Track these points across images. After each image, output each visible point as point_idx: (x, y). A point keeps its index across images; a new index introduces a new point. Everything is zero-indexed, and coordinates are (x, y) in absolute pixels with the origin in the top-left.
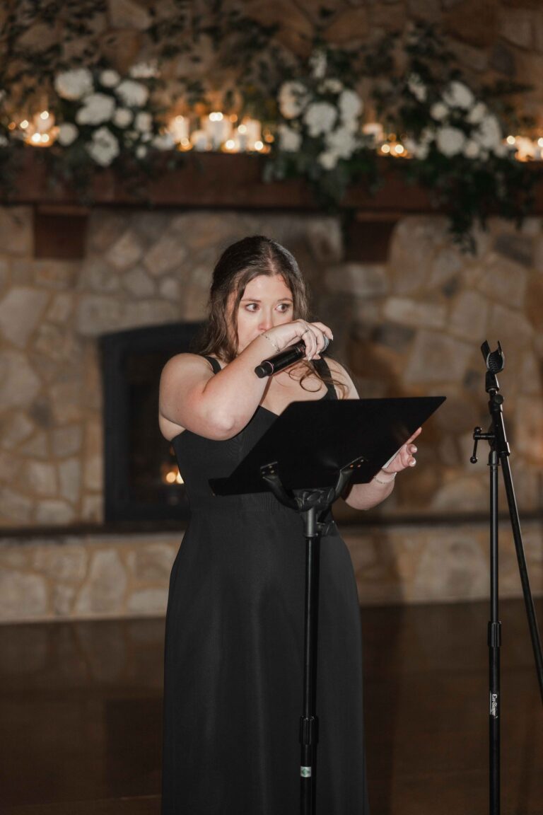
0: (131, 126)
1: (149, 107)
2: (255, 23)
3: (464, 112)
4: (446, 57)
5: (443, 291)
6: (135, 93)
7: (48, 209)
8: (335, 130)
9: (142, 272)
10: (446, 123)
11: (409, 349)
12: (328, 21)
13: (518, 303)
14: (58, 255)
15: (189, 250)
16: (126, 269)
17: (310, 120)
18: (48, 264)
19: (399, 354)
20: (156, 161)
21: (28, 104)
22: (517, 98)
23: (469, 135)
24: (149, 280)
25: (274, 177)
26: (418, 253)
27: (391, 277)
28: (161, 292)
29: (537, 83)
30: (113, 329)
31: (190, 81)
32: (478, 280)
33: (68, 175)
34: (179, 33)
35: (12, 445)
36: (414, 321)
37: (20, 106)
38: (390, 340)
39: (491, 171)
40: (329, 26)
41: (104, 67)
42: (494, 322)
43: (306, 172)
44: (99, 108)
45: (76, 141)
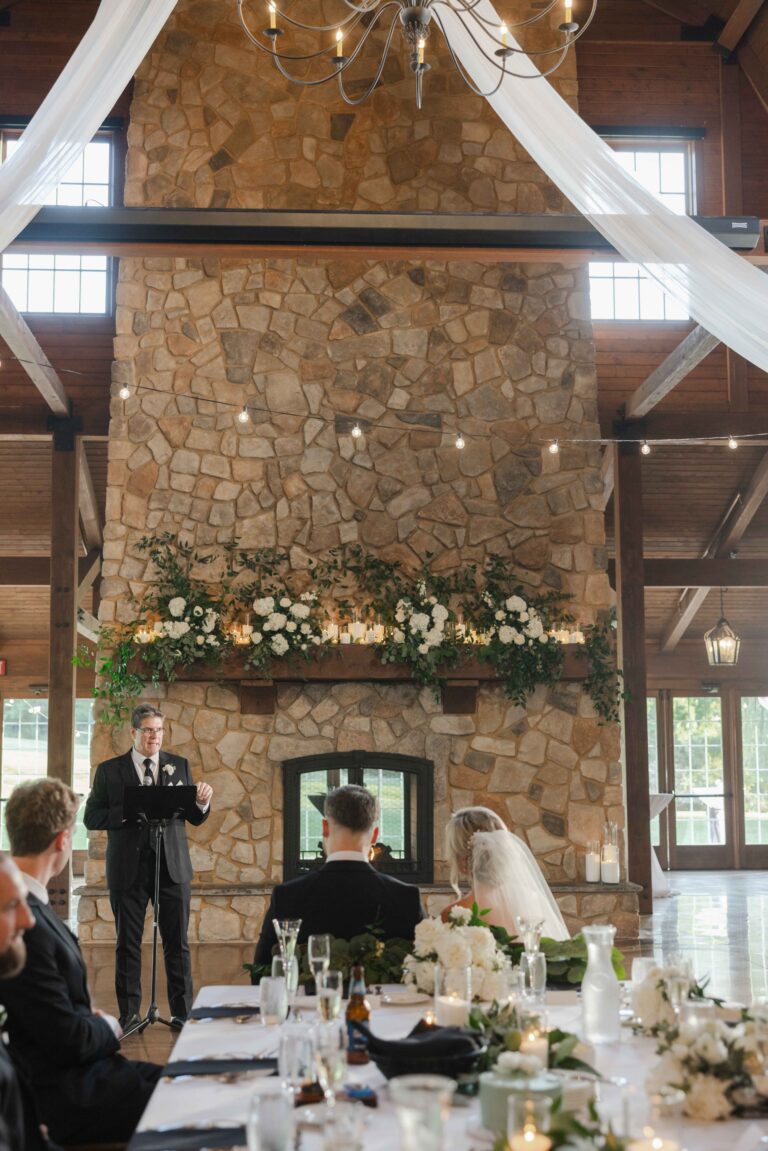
0: (298, 631)
1: (308, 620)
2: (382, 562)
3: (517, 614)
5: (513, 731)
6: (301, 611)
7: (249, 684)
8: (429, 629)
9: (309, 721)
10: (504, 623)
11: (491, 770)
12: (431, 559)
13: (567, 739)
14: (257, 713)
15: (342, 707)
16: (301, 719)
17: (411, 623)
18: (250, 717)
19: (483, 773)
20: (314, 652)
21: (238, 619)
22: (563, 603)
23: (519, 630)
24: (314, 726)
25: (388, 660)
26: (496, 706)
27: (477, 722)
28: (323, 734)
29: (577, 592)
30: (291, 757)
31: (341, 600)
32: (538, 723)
33: (256, 663)
34: (334, 571)
35: (226, 831)
36: (493, 751)
37: (233, 620)
38: (477, 763)
39: (533, 653)
40: (432, 562)
41: (283, 595)
42: (550, 751)
43: (409, 656)
44: (277, 621)
45: (263, 641)
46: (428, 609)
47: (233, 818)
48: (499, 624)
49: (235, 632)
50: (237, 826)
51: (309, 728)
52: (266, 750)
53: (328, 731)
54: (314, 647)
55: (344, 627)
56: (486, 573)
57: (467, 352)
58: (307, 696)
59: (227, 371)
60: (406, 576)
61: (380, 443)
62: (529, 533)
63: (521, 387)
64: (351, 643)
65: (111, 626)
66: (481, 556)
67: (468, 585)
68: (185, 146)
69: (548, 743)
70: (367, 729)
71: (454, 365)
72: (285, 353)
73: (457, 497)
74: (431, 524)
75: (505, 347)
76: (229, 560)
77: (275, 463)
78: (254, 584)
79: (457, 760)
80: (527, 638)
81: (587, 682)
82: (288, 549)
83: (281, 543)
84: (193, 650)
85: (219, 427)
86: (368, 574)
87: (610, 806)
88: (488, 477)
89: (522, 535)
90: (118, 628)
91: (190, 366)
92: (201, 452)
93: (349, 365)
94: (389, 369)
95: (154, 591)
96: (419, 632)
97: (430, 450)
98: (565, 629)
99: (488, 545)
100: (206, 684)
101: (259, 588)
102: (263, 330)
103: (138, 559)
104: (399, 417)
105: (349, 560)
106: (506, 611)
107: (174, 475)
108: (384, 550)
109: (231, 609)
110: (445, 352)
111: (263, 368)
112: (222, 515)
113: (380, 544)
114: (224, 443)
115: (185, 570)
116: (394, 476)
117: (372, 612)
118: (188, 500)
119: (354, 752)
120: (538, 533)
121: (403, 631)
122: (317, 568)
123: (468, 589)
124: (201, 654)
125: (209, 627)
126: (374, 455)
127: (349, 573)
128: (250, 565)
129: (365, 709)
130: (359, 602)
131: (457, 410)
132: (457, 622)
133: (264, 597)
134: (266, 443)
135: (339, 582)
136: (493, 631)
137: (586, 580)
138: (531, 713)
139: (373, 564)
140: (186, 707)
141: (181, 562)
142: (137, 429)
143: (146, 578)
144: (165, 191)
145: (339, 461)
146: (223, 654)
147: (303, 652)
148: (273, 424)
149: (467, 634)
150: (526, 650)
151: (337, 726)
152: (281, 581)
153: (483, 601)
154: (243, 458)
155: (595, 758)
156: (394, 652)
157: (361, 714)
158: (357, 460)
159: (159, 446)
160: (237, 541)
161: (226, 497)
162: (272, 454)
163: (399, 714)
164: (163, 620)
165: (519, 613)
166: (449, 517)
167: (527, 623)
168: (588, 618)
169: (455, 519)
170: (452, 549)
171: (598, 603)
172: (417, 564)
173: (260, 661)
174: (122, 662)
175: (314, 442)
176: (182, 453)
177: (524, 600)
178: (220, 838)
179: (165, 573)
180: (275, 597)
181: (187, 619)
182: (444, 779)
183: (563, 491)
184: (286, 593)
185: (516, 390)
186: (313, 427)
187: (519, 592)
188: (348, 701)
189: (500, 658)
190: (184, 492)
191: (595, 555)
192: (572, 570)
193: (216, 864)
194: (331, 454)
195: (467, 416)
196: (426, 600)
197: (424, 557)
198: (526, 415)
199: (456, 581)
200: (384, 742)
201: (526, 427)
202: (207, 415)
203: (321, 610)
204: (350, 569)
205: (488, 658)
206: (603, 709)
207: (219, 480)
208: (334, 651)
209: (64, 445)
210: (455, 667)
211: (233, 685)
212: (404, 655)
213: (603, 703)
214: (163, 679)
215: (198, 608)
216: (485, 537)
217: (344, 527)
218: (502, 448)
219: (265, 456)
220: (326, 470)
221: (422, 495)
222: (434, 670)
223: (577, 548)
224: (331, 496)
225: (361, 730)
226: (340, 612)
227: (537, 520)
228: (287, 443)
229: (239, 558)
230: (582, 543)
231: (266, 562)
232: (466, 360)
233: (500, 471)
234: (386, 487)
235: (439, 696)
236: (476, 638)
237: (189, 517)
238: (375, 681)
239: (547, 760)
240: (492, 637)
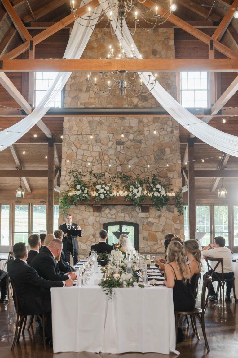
0: (106, 193)
1: (109, 190)
3: (159, 189)
4: (157, 180)
5: (158, 217)
6: (107, 188)
7: (95, 205)
8: (137, 193)
9: (110, 214)
11: (153, 226)
13: (171, 219)
14: (97, 212)
15: (117, 211)
16: (107, 214)
17: (133, 191)
18: (95, 213)
19: (151, 227)
20: (110, 198)
21: (93, 190)
23: (159, 193)
25: (128, 200)
26: (154, 211)
27: (149, 214)
29: (174, 183)
30: (105, 223)
31: (117, 185)
32: (164, 215)
33: (97, 201)
34: (115, 178)
35: (90, 240)
36: (153, 222)
37: (91, 190)
38: (149, 224)
40: (139, 176)
42: (167, 222)
43: (132, 199)
44: (102, 191)
45: (98, 195)
46: (137, 188)
47: (92, 237)
48: (154, 191)
49: (92, 193)
50: (92, 239)
51: (109, 216)
52: (99, 221)
53: (114, 216)
54: (111, 197)
55: (118, 192)
56: (152, 179)
57: (147, 125)
58: (109, 208)
59: (90, 131)
60: (133, 179)
61: (126, 147)
62: (162, 169)
63: (161, 133)
64: (119, 196)
65: (63, 192)
66: (151, 174)
67: (147, 182)
68: (80, 76)
69: (166, 220)
70: (123, 216)
71: (145, 128)
72: (104, 126)
73: (145, 160)
74: (139, 167)
75: (157, 124)
76: (91, 176)
77: (102, 152)
78: (96, 182)
79: (144, 224)
80: (161, 195)
81: (176, 205)
82: (105, 173)
83: (103, 172)
84: (82, 197)
85: (88, 144)
86: (123, 179)
87: (182, 235)
88: (153, 155)
90: (64, 192)
91: (81, 129)
92: (84, 150)
93: (119, 128)
94: (129, 129)
95: (73, 183)
96: (135, 193)
97: (139, 149)
98: (170, 192)
99: (152, 172)
100: (85, 205)
101: (97, 182)
102: (99, 120)
103: (69, 176)
104: (131, 141)
105: (119, 176)
106: (156, 188)
107: (78, 156)
108: (128, 173)
109: (91, 187)
110: (142, 125)
111: (99, 129)
113: (126, 172)
114: (89, 148)
115: (80, 178)
116: (130, 155)
117: (124, 188)
118: (81, 161)
119: (120, 222)
120: (164, 169)
121: (131, 193)
122: (111, 178)
123: (147, 183)
124: (84, 198)
125: (86, 192)
126: (125, 150)
127: (119, 179)
128: (96, 177)
129: (123, 211)
130: (121, 186)
131: (145, 139)
132: (144, 190)
133: (99, 185)
134: (99, 148)
135: (116, 181)
136: (153, 193)
137: (176, 180)
138: (162, 212)
139: (125, 177)
140: (80, 211)
141: (79, 176)
142: (69, 144)
143: (71, 180)
144: (75, 87)
145: (117, 152)
146: (89, 198)
147: (108, 198)
148: (101, 143)
149: (147, 194)
150: (161, 198)
151: (116, 215)
152: (103, 181)
153: (151, 186)
154: (94, 151)
155: (178, 223)
156: (129, 198)
157: (122, 212)
158: (121, 152)
159: (74, 148)
160: (92, 171)
161: (90, 161)
162: (101, 150)
163: (131, 213)
164: (75, 190)
166: (143, 165)
167: (161, 191)
168: (176, 190)
170: (144, 173)
171: (179, 186)
172: (135, 177)
174: (66, 200)
175: (111, 147)
176: (79, 150)
177: (161, 185)
178: (88, 242)
179: (75, 179)
180: (101, 185)
181: (81, 190)
182: (142, 228)
183: (171, 159)
184: (104, 184)
186: (111, 143)
187: (160, 183)
188: (119, 209)
189: (154, 200)
190: (80, 159)
191: (178, 174)
192: (173, 178)
193: (88, 248)
194: (115, 150)
195: (148, 141)
196: (137, 186)
197: (137, 175)
198: (162, 140)
199: (144, 181)
200: (127, 219)
201: (162, 143)
202: (85, 141)
203: (112, 188)
204: (119, 178)
205: (152, 199)
206: (180, 211)
207: (88, 156)
208: (115, 198)
209: (51, 145)
210: (144, 202)
211: (92, 205)
212: (131, 199)
214: (75, 204)
215: (83, 188)
216: (152, 170)
217: (118, 168)
218: (156, 148)
219: (99, 151)
220: (114, 154)
221: (137, 160)
222: (139, 202)
223: (174, 173)
224: (115, 160)
225: (122, 216)
226: (117, 188)
227: (164, 166)
228: (104, 147)
229: (93, 175)
230: (175, 171)
231: (99, 176)
232: (147, 127)
233: (155, 154)
234: (128, 158)
235: (140, 208)
236: (149, 195)
237: (81, 165)
238: (125, 205)
239: (166, 224)
240: (153, 195)
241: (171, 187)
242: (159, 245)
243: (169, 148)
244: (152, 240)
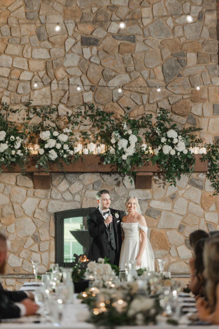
0: (62, 148)
1: (67, 142)
2: (104, 112)
3: (172, 139)
4: (169, 121)
5: (171, 198)
6: (64, 138)
7: (37, 174)
8: (127, 147)
9: (68, 193)
10: (165, 144)
11: (160, 217)
12: (129, 111)
13: (198, 202)
14: (42, 188)
15: (84, 185)
16: (64, 192)
17: (118, 144)
18: (38, 190)
19: (155, 219)
20: (70, 159)
21: (32, 141)
22: (197, 133)
23: (173, 147)
24: (71, 195)
25: (107, 163)
26: (162, 185)
27: (153, 193)
28: (75, 199)
29: (205, 127)
30: (58, 210)
31: (83, 131)
32: (183, 194)
33: (41, 164)
34: (80, 117)
35: (27, 247)
36: (160, 208)
37: (30, 142)
38: (152, 214)
39: (180, 159)
40: (130, 112)
41: (55, 130)
42: (190, 208)
43: (117, 161)
44: (52, 143)
45: (45, 153)
46: (127, 137)
47: (30, 241)
48: (163, 144)
49: (31, 148)
50: (32, 245)
51: (68, 196)
52: (47, 207)
53: (78, 198)
54: (71, 156)
55: (85, 145)
56: (157, 118)
57: (149, 3)
58: (68, 180)
59: (26, 15)
60: (117, 119)
61: (104, 50)
62: (180, 97)
63: (177, 21)
64: (89, 154)
66: (155, 109)
67: (148, 124)
69: (188, 204)
71: (143, 10)
72: (55, 4)
73: (143, 78)
74: (130, 93)
76: (28, 111)
77: (51, 62)
78: (40, 124)
80: (177, 152)
81: (208, 173)
82: (57, 105)
83: (54, 103)
84: (10, 157)
85: (22, 43)
86: (98, 119)
88: (160, 68)
89: (176, 98)
91: (7, 11)
92: (13, 56)
93: (88, 10)
94: (109, 12)
96: (122, 149)
97: (130, 54)
98: (197, 147)
99: (159, 104)
100: (16, 174)
101: (43, 125)
104: (113, 37)
105: (88, 111)
106: (167, 138)
108: (107, 106)
109: (28, 136)
110: (137, 3)
111: (44, 12)
112: (24, 88)
113: (103, 103)
114: (25, 51)
115: (5, 117)
116: (111, 68)
117: (99, 138)
118: (6, 81)
119: (90, 209)
120: (184, 97)
121: (114, 148)
122: (72, 115)
123: (148, 126)
124: (14, 160)
125: (18, 146)
126: (101, 57)
127: (88, 118)
128: (38, 114)
129: (96, 187)
130: (93, 133)
131: (144, 33)
132: (142, 143)
133: (45, 131)
134: (46, 51)
135: (83, 123)
136: (160, 148)
137: (209, 121)
138: (180, 189)
139: (99, 113)
140: (6, 185)
141: (3, 112)
145: (83, 60)
146: (25, 159)
147: (65, 158)
148: (49, 41)
149: (147, 149)
150: (176, 157)
151: (82, 195)
152: (53, 122)
153: (155, 132)
154: (34, 59)
155: (212, 211)
156: (110, 158)
157: (94, 189)
158: (92, 60)
160: (31, 102)
161: (26, 79)
162: (49, 57)
163: (113, 189)
165: (173, 138)
166: (139, 89)
167: (177, 144)
168: (209, 140)
169: (142, 90)
170: (140, 105)
171: (215, 133)
172: (122, 113)
173: (43, 163)
175: (71, 50)
176: (3, 57)
177: (176, 131)
178: (24, 250)
180: (50, 130)
181: (7, 142)
183: (198, 75)
185: (174, 22)
187: (173, 127)
188: (88, 183)
189: (163, 161)
190: (4, 77)
191: (213, 108)
192: (203, 116)
193: (23, 263)
194: (79, 56)
195: (149, 36)
196: (126, 132)
197: (126, 110)
198: (179, 35)
199: (142, 122)
201: (179, 42)
202: (16, 37)
203: (74, 137)
204: (88, 116)
205: (157, 161)
206: (217, 187)
207: (22, 70)
208: (81, 158)
210: (140, 166)
211: (30, 175)
213: (216, 183)
215: (12, 137)
216: (157, 99)
217: (85, 94)
218: (167, 53)
219: (45, 58)
220: (76, 65)
221: (126, 78)
222: (130, 167)
223: (205, 105)
224: (79, 78)
226: (83, 138)
227: (184, 90)
228: (57, 51)
229: (33, 111)
230: (207, 102)
231: (46, 112)
232: (149, 7)
233: (165, 65)
234: (107, 73)
235: (133, 180)
236: (151, 152)
237: (7, 89)
238: (100, 173)
239: (188, 212)
240: (159, 151)
241: (198, 135)
242: (173, 257)
243: (194, 51)
244: (157, 245)
